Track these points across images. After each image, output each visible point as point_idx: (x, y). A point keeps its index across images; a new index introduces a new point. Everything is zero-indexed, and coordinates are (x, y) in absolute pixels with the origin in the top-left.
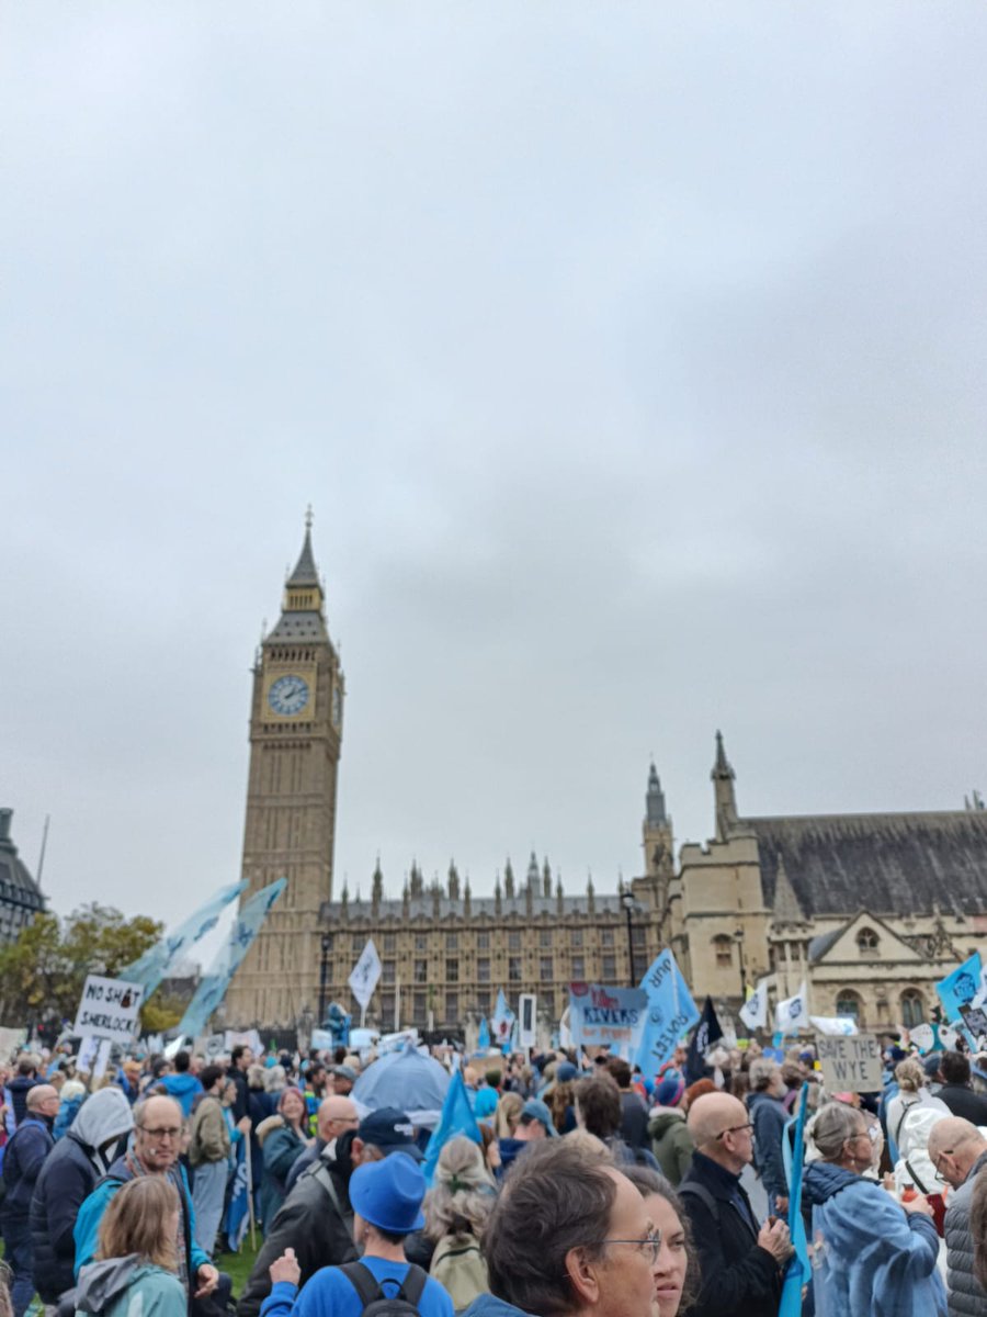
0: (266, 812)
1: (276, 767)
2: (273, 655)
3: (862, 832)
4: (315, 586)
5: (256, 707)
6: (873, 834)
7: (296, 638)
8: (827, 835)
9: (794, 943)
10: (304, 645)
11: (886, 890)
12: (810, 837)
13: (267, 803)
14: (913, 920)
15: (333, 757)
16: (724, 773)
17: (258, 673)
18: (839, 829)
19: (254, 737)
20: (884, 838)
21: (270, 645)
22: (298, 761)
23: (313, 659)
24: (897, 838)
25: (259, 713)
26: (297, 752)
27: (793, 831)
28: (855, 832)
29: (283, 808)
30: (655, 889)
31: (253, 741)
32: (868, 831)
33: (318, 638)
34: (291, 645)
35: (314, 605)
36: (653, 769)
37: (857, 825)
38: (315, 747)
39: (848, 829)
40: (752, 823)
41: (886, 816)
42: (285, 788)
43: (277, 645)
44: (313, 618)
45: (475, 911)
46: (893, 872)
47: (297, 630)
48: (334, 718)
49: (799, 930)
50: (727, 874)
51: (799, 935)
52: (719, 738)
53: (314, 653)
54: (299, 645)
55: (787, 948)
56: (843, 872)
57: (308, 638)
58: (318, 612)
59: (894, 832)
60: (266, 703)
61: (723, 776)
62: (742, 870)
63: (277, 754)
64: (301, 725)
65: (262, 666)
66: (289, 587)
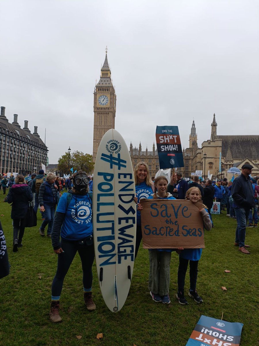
0: (99, 130)
1: (101, 119)
2: (99, 90)
3: (247, 140)
4: (109, 70)
5: (95, 103)
6: (250, 140)
7: (104, 85)
8: (238, 140)
9: (230, 165)
10: (106, 87)
11: (251, 153)
12: (234, 140)
13: (99, 127)
14: (257, 161)
15: (114, 116)
16: (215, 124)
17: (95, 94)
18: (242, 139)
19: (95, 111)
20: (252, 141)
21: (98, 87)
22: (106, 117)
23: (109, 91)
24: (256, 141)
25: (96, 105)
26: (106, 115)
27: (230, 139)
28: (246, 140)
29: (103, 129)
30: (192, 151)
31: (94, 112)
32: (249, 140)
33: (110, 85)
34: (103, 87)
35: (109, 76)
36: (194, 122)
37: (246, 138)
38: (110, 114)
39: (244, 139)
40: (220, 137)
41: (254, 136)
42: (103, 124)
43: (100, 87)
44: (108, 79)
45: (148, 154)
46: (253, 149)
47: (104, 83)
48: (114, 106)
49: (232, 162)
50: (214, 149)
51: (231, 163)
52: (214, 115)
53: (109, 89)
54: (105, 87)
55: (228, 166)
56: (241, 149)
57: (108, 85)
58: (110, 78)
59: (255, 140)
60: (98, 102)
61: (214, 125)
62: (218, 148)
63: (101, 115)
64: (107, 108)
65: (96, 92)
66: (102, 70)
